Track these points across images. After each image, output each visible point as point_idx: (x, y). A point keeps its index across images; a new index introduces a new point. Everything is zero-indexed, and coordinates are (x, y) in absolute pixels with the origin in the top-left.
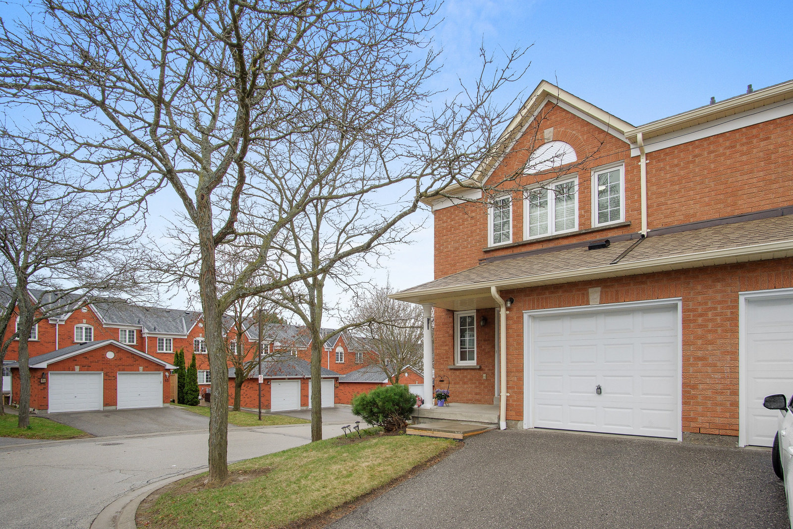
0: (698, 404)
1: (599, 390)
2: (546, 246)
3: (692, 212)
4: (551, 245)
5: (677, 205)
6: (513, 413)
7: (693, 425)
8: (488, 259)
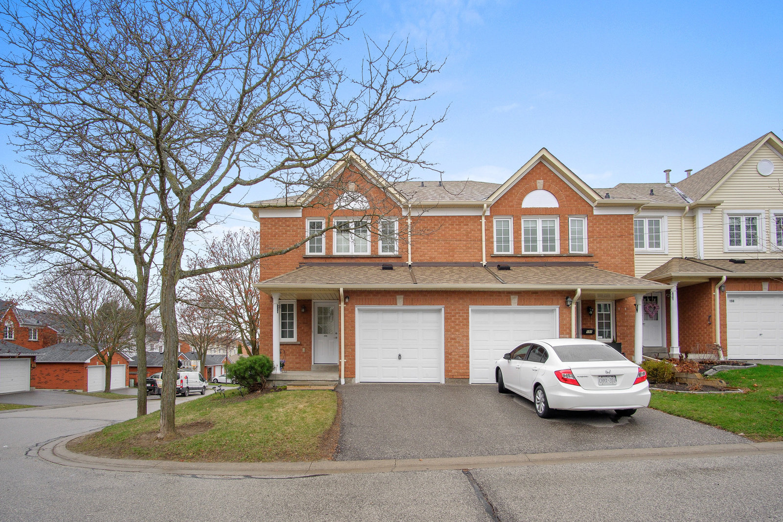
0: (452, 363)
1: (400, 357)
2: (349, 261)
3: (433, 256)
4: (353, 261)
5: (426, 251)
6: (349, 373)
7: (450, 374)
8: (307, 263)
